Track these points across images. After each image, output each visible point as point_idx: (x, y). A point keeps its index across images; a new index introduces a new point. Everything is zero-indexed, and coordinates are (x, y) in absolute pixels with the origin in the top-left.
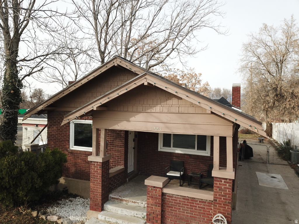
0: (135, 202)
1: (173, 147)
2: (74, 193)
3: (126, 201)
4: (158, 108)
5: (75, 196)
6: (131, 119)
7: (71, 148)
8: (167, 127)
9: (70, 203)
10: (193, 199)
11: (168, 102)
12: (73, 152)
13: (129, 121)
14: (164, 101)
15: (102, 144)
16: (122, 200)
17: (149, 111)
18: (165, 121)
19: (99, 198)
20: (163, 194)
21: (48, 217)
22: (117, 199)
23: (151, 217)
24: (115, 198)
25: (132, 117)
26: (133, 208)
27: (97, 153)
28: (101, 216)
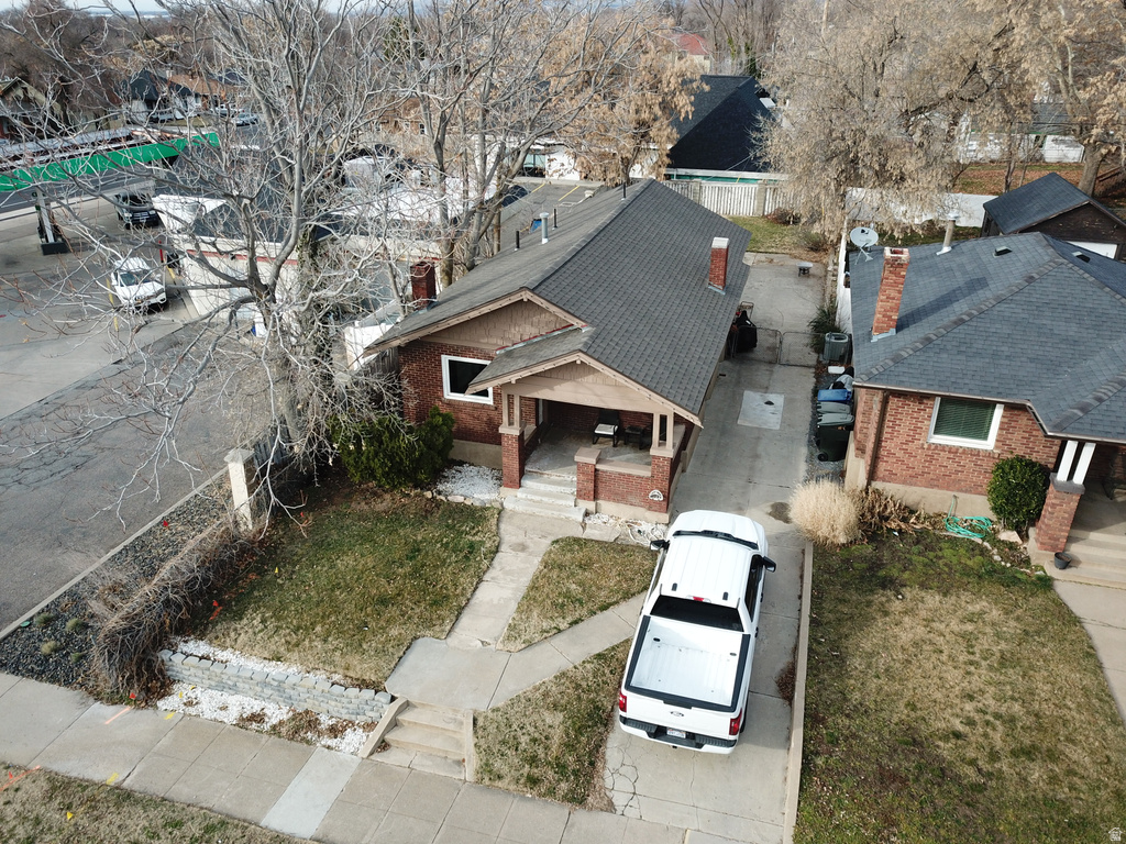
2: (458, 458)
4: (590, 378)
5: (461, 463)
7: (446, 397)
8: (603, 401)
9: (459, 475)
10: (629, 475)
12: (450, 403)
15: (517, 412)
16: (542, 474)
17: (580, 379)
18: (601, 393)
19: (517, 474)
20: (596, 470)
21: (449, 498)
23: (582, 493)
24: (533, 472)
26: (559, 483)
27: (511, 424)
28: (520, 493)
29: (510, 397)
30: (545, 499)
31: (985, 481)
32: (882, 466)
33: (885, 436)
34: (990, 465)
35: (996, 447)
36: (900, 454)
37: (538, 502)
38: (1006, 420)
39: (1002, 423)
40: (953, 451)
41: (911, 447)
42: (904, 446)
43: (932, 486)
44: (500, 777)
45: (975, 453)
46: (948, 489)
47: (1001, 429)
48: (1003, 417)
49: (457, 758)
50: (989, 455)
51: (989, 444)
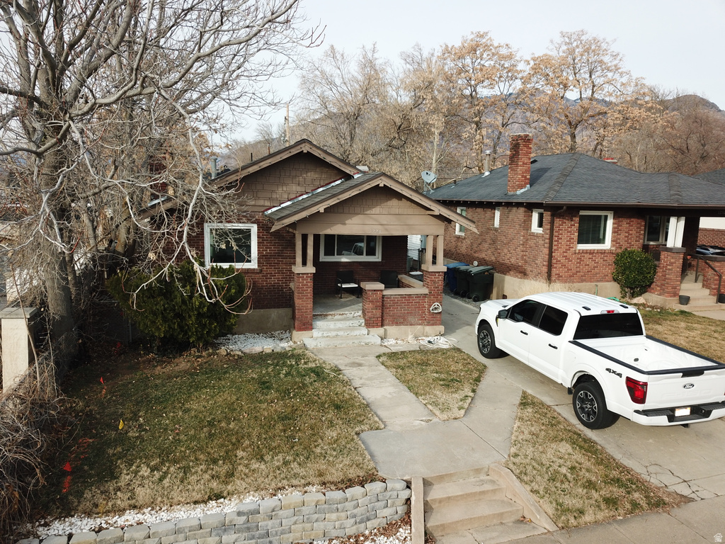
0: (343, 314)
1: (337, 255)
3: (331, 315)
4: (377, 210)
6: (347, 222)
8: (386, 230)
10: (410, 296)
11: (388, 202)
13: (345, 224)
14: (384, 203)
15: (310, 252)
16: (326, 315)
17: (368, 212)
18: (385, 223)
19: (310, 315)
20: (383, 297)
21: (245, 352)
22: (321, 315)
23: (371, 321)
24: (318, 315)
25: (347, 220)
27: (304, 263)
28: (315, 333)
29: (305, 238)
30: (341, 333)
31: (610, 270)
32: (554, 271)
33: (554, 248)
34: (611, 259)
35: (613, 246)
36: (563, 260)
37: (334, 337)
38: (616, 225)
39: (614, 228)
40: (591, 252)
41: (569, 254)
42: (565, 254)
43: (582, 281)
44: (582, 512)
45: (603, 252)
46: (591, 282)
47: (614, 232)
48: (614, 224)
49: (514, 518)
50: (610, 252)
51: (607, 245)
